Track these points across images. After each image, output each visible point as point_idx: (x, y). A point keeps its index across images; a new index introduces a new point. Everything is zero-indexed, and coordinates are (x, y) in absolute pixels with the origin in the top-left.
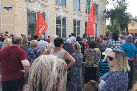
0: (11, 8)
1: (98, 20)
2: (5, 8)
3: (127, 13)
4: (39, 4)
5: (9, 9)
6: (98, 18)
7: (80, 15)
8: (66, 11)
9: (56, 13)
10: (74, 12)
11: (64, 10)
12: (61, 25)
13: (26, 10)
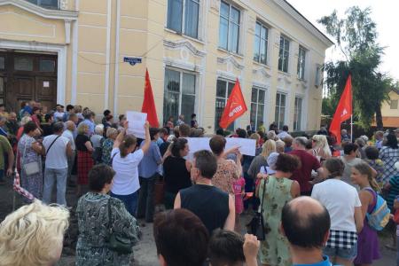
0: (139, 60)
1: (305, 88)
2: (126, 59)
3: (380, 75)
4: (188, 51)
5: (135, 63)
6: (306, 82)
7: (267, 76)
8: (239, 66)
9: (219, 71)
10: (255, 68)
11: (234, 63)
12: (226, 99)
13: (164, 65)
